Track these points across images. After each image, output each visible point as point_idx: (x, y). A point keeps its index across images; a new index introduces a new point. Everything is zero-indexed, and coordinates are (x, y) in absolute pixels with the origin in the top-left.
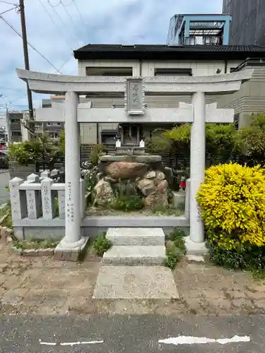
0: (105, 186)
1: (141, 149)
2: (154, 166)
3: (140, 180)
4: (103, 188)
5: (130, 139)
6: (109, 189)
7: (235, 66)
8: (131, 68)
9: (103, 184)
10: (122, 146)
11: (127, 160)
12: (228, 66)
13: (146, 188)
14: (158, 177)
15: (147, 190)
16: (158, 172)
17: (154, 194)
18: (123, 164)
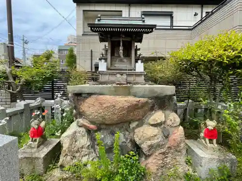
0: (78, 134)
1: (139, 75)
2: (161, 102)
3: (138, 126)
4: (74, 138)
5: (121, 61)
6: (84, 141)
7: (210, 10)
8: (121, 11)
9: (75, 132)
10: (108, 69)
11: (116, 92)
12: (203, 11)
13: (149, 143)
14: (169, 122)
15: (151, 147)
16: (168, 112)
17: (163, 153)
18: (109, 99)
